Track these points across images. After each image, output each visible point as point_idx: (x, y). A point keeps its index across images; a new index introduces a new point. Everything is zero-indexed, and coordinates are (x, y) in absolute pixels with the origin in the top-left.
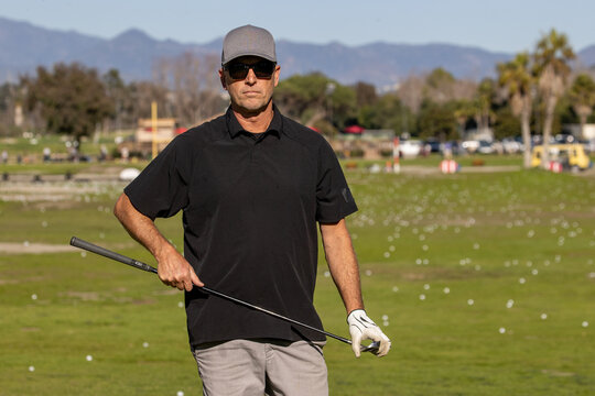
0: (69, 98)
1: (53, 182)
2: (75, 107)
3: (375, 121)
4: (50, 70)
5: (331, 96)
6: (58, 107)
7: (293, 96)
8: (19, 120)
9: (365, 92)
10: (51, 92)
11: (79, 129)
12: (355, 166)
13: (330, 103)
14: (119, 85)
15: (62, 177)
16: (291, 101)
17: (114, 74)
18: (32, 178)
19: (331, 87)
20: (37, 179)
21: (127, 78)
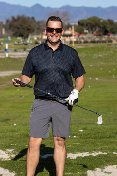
0: (21, 26)
1: (20, 52)
2: (24, 28)
3: (113, 31)
4: (16, 17)
5: (101, 24)
6: (18, 28)
7: (90, 24)
8: (4, 33)
9: (111, 22)
10: (16, 24)
11: (25, 35)
12: (110, 45)
13: (101, 26)
14: (35, 21)
15: (23, 50)
16: (89, 25)
17: (33, 18)
18: (13, 50)
19: (102, 21)
20: (15, 51)
21: (37, 19)
